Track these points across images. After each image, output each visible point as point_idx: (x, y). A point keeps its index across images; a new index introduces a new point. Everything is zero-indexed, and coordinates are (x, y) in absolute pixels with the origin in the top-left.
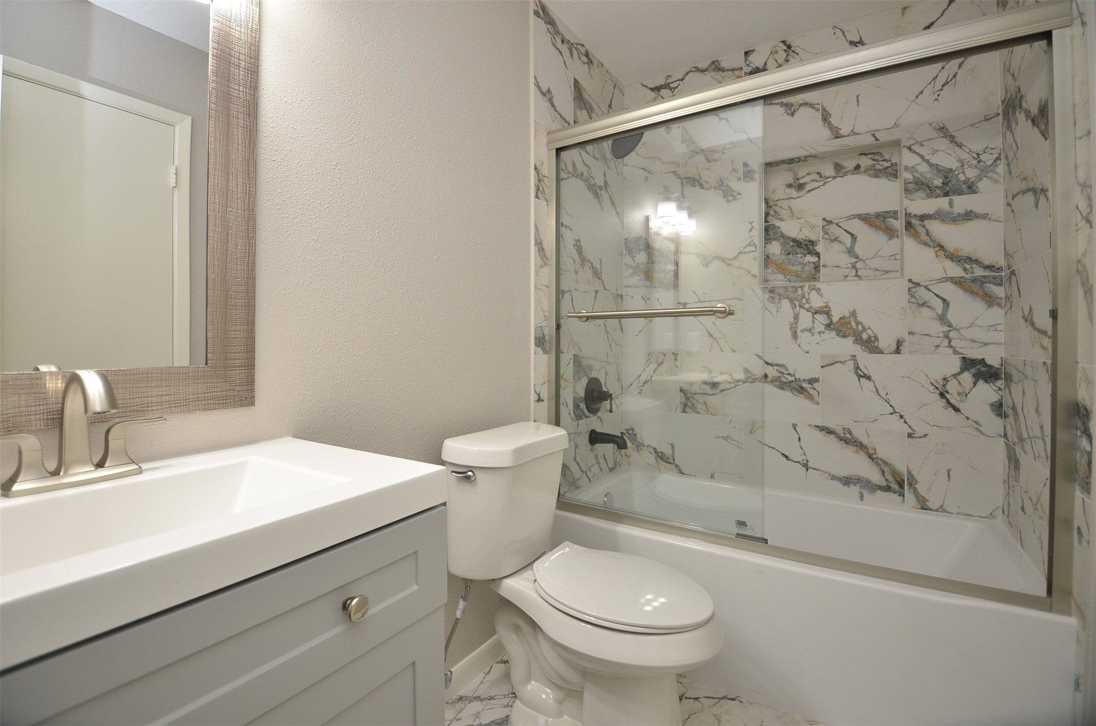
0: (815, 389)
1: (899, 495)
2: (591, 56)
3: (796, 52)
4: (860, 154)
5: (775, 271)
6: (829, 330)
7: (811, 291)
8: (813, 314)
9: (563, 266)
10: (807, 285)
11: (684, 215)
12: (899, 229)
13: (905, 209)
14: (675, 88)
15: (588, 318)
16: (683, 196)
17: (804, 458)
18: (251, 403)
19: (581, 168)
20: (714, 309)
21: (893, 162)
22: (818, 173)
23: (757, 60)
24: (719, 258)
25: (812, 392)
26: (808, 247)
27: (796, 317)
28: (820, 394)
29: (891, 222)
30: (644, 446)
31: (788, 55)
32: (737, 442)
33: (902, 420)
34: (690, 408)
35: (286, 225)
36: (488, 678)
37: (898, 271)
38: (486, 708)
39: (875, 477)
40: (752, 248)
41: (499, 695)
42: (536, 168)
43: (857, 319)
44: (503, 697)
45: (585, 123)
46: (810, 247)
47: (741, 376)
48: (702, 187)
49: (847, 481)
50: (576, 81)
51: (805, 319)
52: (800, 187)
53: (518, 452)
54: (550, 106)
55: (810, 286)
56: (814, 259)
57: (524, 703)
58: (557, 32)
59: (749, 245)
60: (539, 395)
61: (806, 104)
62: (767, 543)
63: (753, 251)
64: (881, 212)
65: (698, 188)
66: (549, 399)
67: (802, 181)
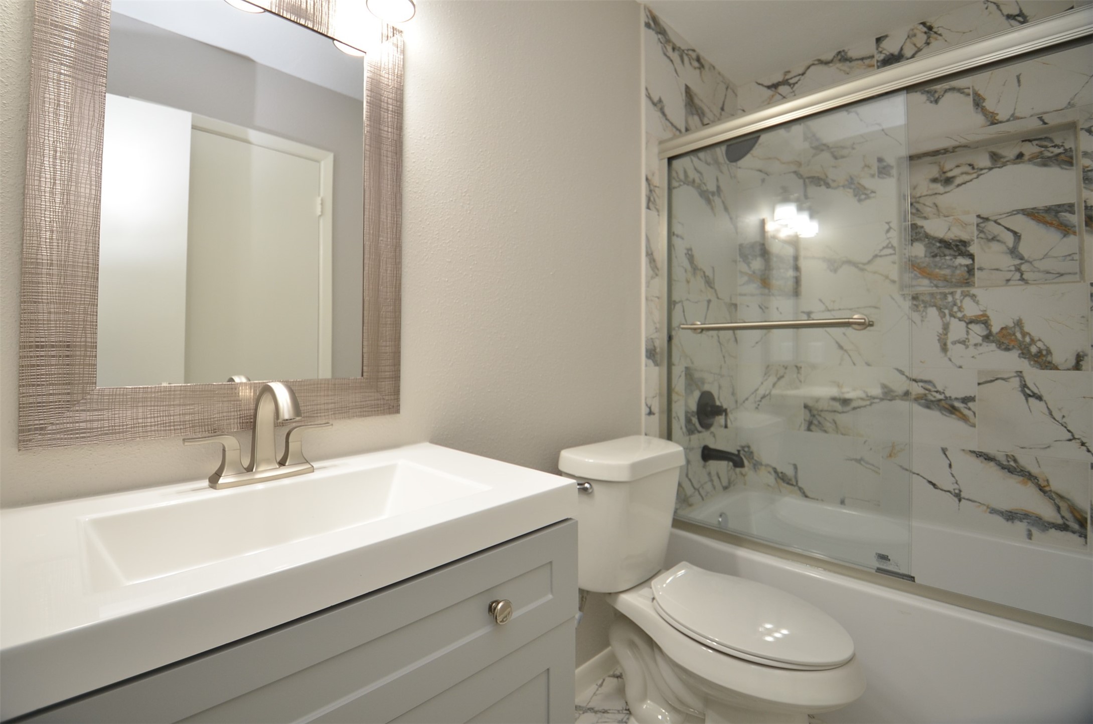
0: (969, 409)
1: (1080, 536)
2: (702, 60)
3: (939, 32)
4: (1023, 141)
5: (919, 275)
6: (987, 342)
7: (964, 298)
8: (967, 324)
9: (674, 277)
10: (959, 291)
11: (805, 216)
12: (1076, 224)
13: (1085, 201)
14: (794, 84)
15: (703, 330)
16: (806, 197)
17: (956, 486)
18: (398, 411)
19: (692, 174)
20: (851, 320)
21: (1067, 147)
22: (970, 165)
23: (891, 47)
24: (849, 262)
25: (966, 412)
26: (960, 247)
27: (946, 327)
28: (977, 415)
29: (1065, 217)
30: (761, 464)
31: (929, 38)
32: (873, 465)
33: (1084, 448)
34: (816, 426)
35: (425, 250)
36: (601, 690)
37: (1075, 274)
38: (600, 721)
39: (1047, 512)
40: (890, 251)
41: (613, 710)
42: (647, 179)
43: (1023, 330)
44: (616, 712)
45: (697, 130)
46: (963, 248)
47: (877, 391)
48: (828, 186)
49: (1011, 516)
50: (687, 88)
51: (957, 329)
52: (948, 181)
53: (634, 467)
54: (661, 115)
55: (962, 292)
56: (967, 261)
57: (637, 720)
58: (668, 41)
59: (887, 247)
60: (650, 408)
61: (953, 89)
62: (914, 581)
63: (891, 254)
64: (1052, 206)
65: (823, 188)
66: (661, 412)
67: (950, 174)
